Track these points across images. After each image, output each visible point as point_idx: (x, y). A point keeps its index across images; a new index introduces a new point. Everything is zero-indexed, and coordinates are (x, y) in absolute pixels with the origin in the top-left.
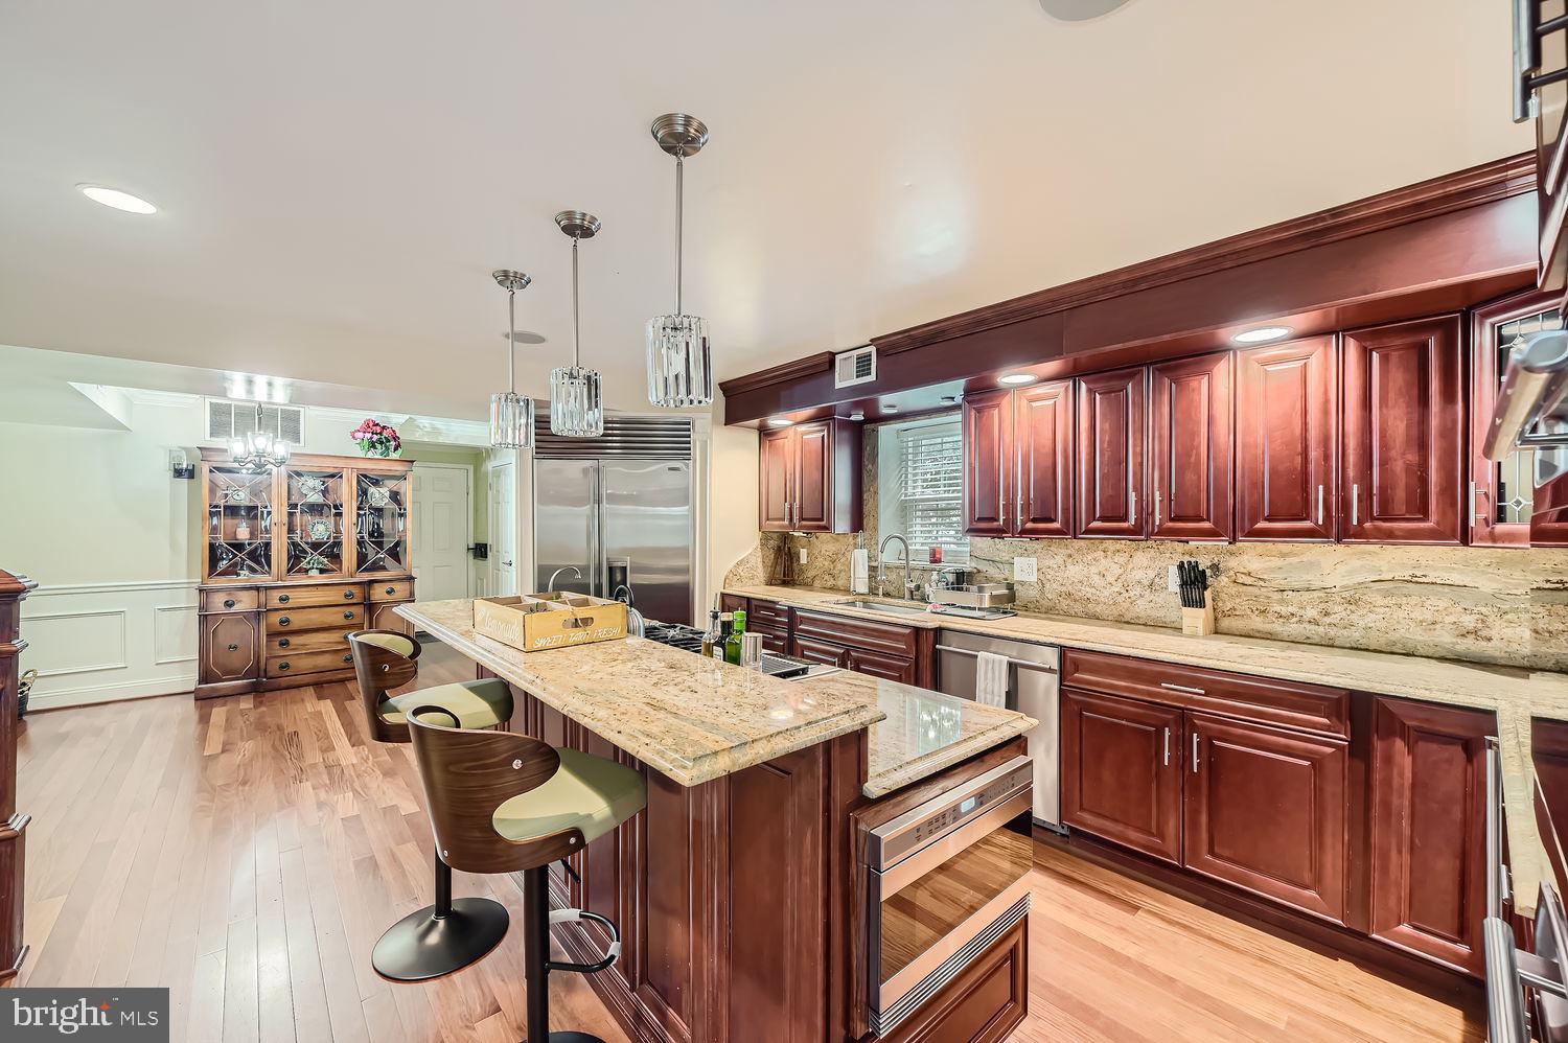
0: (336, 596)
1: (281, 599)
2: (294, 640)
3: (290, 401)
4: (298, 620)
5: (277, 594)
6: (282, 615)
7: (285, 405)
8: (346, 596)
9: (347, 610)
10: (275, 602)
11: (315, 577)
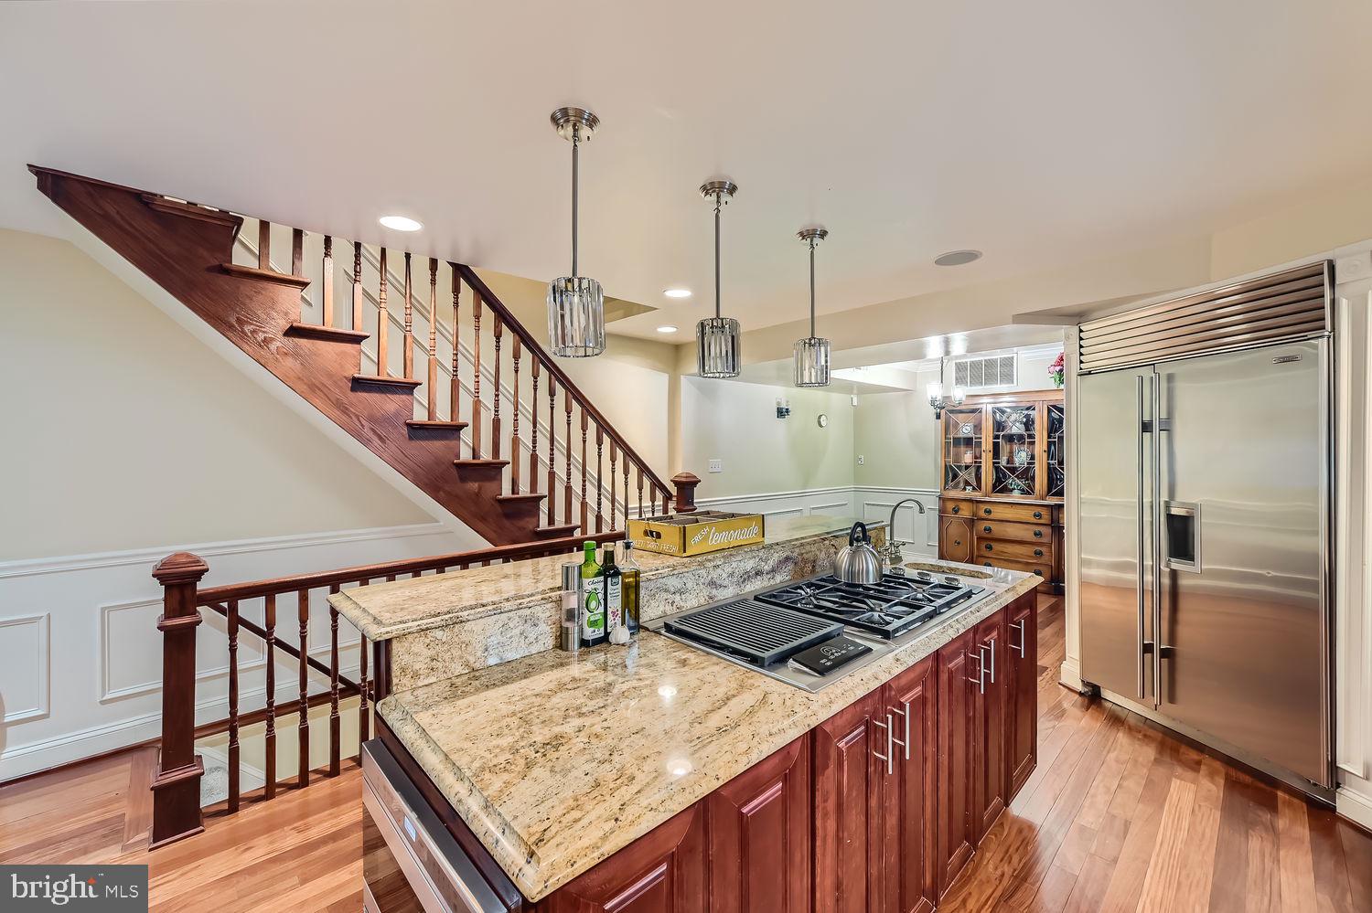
0: (1026, 515)
1: (986, 511)
2: (996, 546)
3: (968, 352)
4: (998, 530)
5: (984, 507)
6: (987, 524)
7: (964, 356)
8: (1035, 515)
9: (1038, 529)
10: (982, 514)
11: (1016, 497)
